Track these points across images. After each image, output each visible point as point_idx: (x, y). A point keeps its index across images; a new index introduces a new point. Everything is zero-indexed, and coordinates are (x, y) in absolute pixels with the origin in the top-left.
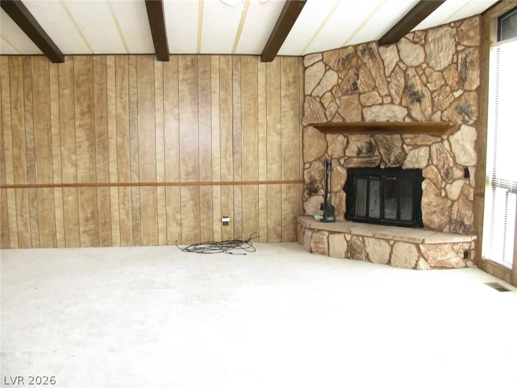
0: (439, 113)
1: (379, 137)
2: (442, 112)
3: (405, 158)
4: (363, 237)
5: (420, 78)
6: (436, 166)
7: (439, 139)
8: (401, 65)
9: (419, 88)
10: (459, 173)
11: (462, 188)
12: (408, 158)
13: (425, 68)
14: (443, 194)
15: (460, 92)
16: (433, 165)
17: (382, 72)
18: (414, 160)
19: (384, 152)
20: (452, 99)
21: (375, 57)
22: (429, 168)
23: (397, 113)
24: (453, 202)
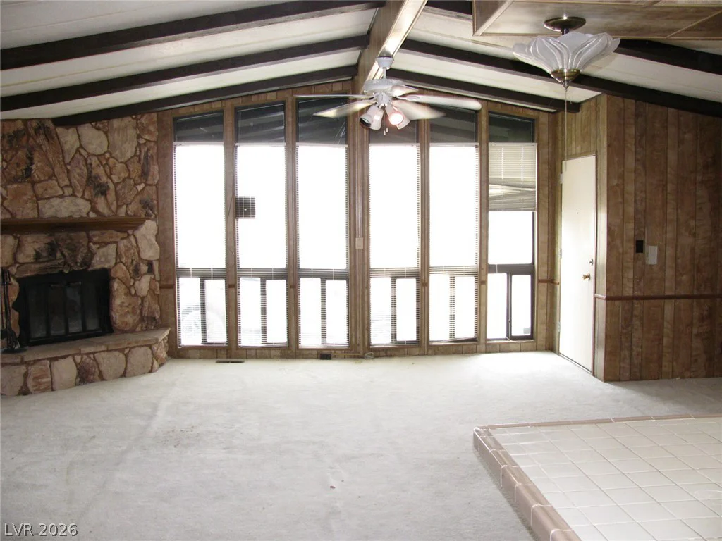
0: (125, 207)
1: (63, 235)
2: (127, 205)
3: (92, 258)
4: (94, 353)
5: (104, 167)
6: (124, 264)
7: (126, 235)
8: (82, 151)
9: (104, 179)
10: (144, 268)
11: (150, 282)
12: (96, 259)
13: (109, 158)
14: (133, 292)
15: (143, 185)
16: (122, 262)
17: (61, 159)
18: (103, 259)
19: (69, 254)
20: (136, 193)
21: (53, 138)
22: (117, 267)
23: (81, 207)
24: (143, 298)
